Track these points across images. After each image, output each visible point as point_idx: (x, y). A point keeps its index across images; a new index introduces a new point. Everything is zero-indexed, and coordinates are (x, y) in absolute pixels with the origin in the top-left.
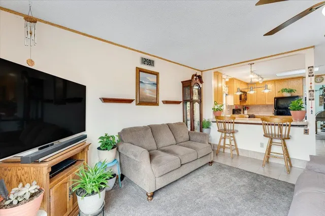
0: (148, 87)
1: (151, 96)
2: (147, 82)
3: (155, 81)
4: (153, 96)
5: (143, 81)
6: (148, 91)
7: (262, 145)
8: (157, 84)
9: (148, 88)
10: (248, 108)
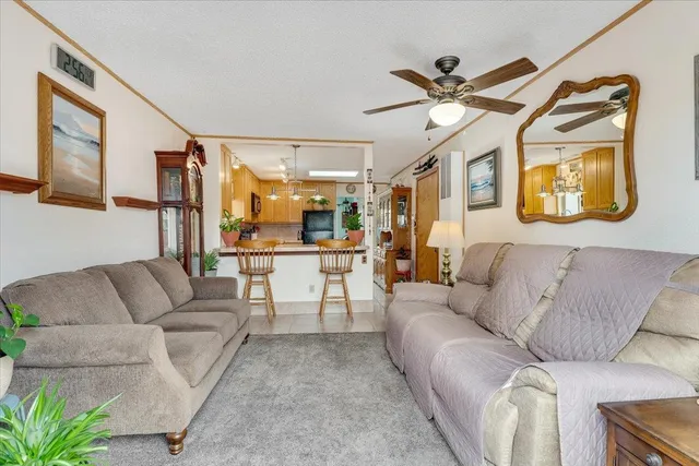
0: (78, 148)
1: (86, 177)
2: (75, 134)
3: (96, 136)
4: (90, 179)
5: (63, 127)
6: (74, 162)
7: (312, 289)
8: (100, 145)
9: (75, 152)
10: (258, 228)
